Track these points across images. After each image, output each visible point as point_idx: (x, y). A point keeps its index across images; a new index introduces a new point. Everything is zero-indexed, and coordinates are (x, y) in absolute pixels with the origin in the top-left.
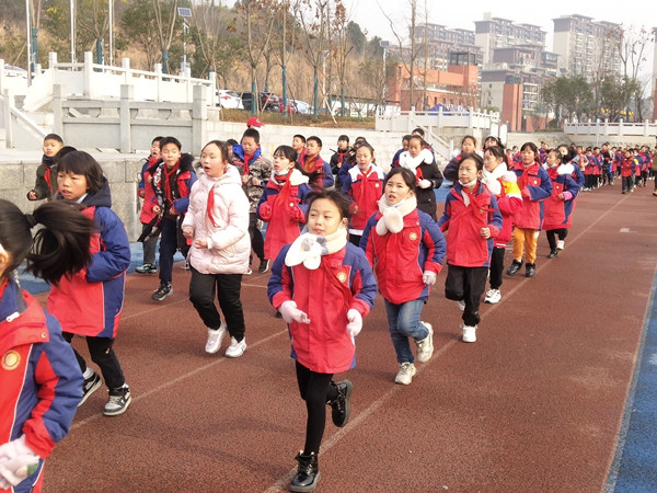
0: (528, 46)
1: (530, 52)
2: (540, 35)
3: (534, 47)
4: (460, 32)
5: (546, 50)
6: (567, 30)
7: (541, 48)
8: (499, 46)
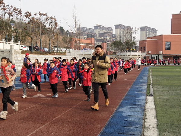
0: (108, 33)
1: (109, 34)
2: (111, 30)
3: (110, 33)
4: (90, 29)
5: (113, 33)
6: (118, 28)
7: (112, 33)
8: (101, 33)
